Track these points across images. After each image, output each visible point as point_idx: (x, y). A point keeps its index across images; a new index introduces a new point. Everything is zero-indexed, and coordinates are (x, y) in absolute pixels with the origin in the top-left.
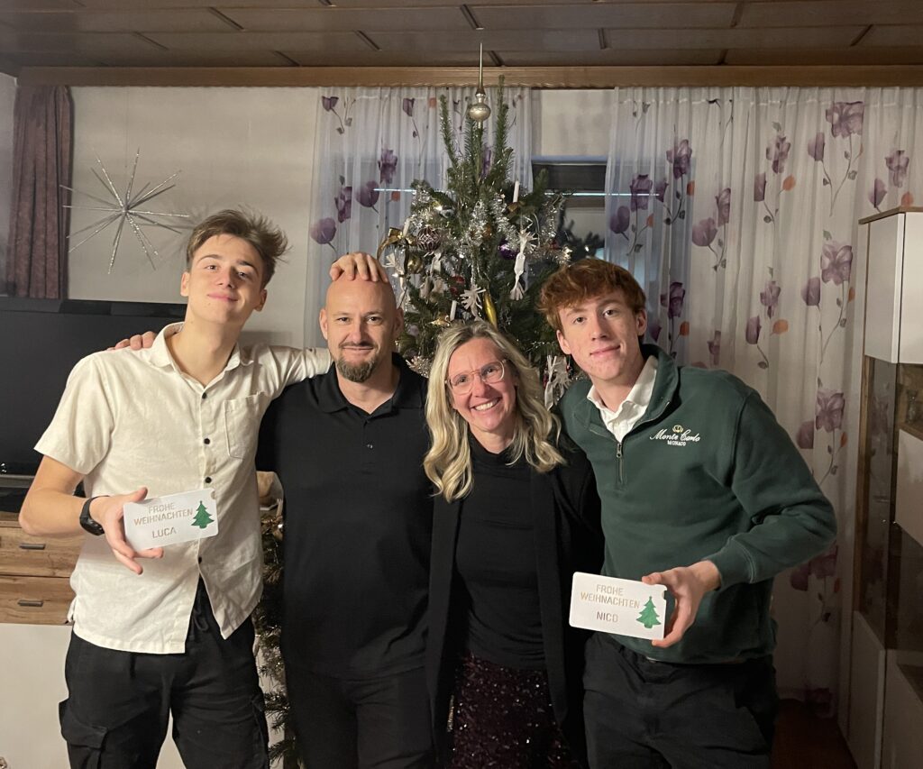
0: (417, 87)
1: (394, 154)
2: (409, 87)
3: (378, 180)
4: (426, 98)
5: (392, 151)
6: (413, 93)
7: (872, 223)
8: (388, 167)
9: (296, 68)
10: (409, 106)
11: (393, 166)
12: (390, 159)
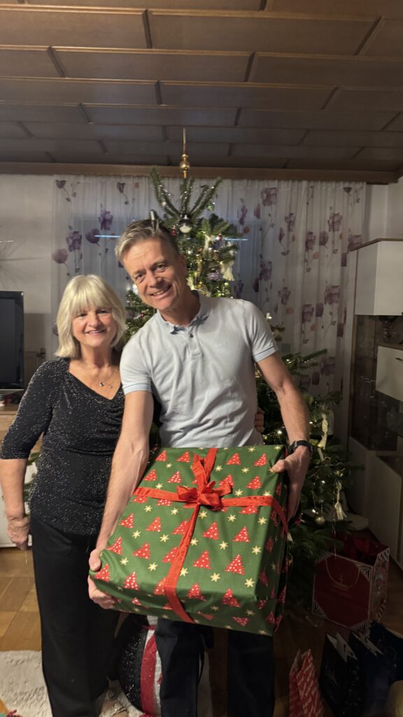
0: (125, 176)
1: (111, 214)
2: (120, 176)
3: (100, 229)
4: (132, 183)
5: (109, 213)
6: (123, 180)
7: (360, 250)
8: (106, 222)
9: (55, 164)
10: (121, 187)
11: (110, 221)
12: (108, 217)
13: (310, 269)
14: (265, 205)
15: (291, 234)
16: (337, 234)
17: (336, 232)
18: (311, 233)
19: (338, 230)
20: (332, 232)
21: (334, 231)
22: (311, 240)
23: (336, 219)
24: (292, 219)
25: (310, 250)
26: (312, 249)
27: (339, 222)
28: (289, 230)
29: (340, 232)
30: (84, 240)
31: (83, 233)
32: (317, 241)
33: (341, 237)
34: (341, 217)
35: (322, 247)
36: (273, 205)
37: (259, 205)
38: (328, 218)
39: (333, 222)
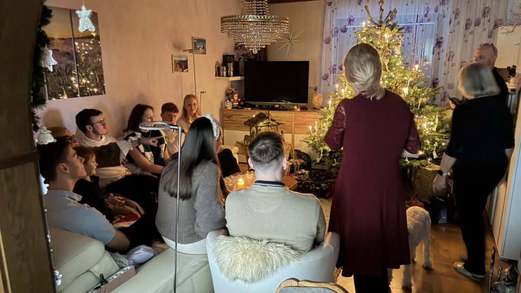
3: (348, 25)
5: (353, 16)
8: (351, 20)
10: (360, 2)
11: (353, 20)
12: (352, 18)
13: (467, 41)
14: (441, 5)
15: (457, 21)
16: (487, 19)
17: (486, 18)
18: (469, 20)
19: (487, 17)
20: (483, 18)
21: (484, 17)
22: (469, 24)
23: (486, 11)
24: (458, 12)
25: (468, 30)
26: (469, 29)
27: (488, 12)
28: (456, 18)
29: (488, 18)
30: (339, 31)
31: (339, 28)
32: (473, 24)
33: (489, 21)
34: (490, 9)
35: (477, 27)
36: (446, 5)
37: (437, 5)
38: (481, 10)
39: (485, 12)
